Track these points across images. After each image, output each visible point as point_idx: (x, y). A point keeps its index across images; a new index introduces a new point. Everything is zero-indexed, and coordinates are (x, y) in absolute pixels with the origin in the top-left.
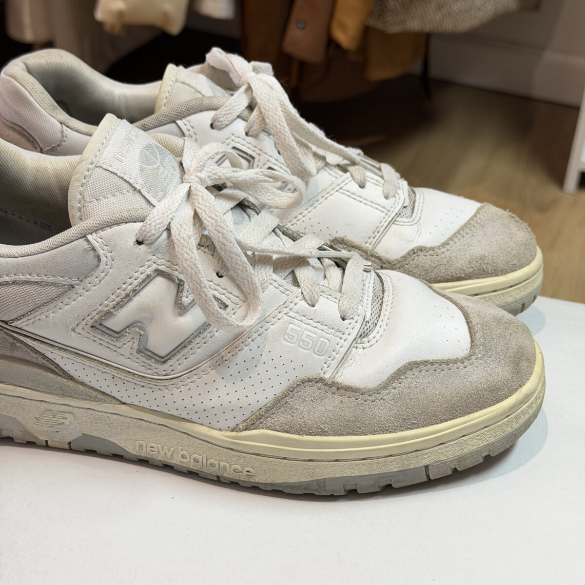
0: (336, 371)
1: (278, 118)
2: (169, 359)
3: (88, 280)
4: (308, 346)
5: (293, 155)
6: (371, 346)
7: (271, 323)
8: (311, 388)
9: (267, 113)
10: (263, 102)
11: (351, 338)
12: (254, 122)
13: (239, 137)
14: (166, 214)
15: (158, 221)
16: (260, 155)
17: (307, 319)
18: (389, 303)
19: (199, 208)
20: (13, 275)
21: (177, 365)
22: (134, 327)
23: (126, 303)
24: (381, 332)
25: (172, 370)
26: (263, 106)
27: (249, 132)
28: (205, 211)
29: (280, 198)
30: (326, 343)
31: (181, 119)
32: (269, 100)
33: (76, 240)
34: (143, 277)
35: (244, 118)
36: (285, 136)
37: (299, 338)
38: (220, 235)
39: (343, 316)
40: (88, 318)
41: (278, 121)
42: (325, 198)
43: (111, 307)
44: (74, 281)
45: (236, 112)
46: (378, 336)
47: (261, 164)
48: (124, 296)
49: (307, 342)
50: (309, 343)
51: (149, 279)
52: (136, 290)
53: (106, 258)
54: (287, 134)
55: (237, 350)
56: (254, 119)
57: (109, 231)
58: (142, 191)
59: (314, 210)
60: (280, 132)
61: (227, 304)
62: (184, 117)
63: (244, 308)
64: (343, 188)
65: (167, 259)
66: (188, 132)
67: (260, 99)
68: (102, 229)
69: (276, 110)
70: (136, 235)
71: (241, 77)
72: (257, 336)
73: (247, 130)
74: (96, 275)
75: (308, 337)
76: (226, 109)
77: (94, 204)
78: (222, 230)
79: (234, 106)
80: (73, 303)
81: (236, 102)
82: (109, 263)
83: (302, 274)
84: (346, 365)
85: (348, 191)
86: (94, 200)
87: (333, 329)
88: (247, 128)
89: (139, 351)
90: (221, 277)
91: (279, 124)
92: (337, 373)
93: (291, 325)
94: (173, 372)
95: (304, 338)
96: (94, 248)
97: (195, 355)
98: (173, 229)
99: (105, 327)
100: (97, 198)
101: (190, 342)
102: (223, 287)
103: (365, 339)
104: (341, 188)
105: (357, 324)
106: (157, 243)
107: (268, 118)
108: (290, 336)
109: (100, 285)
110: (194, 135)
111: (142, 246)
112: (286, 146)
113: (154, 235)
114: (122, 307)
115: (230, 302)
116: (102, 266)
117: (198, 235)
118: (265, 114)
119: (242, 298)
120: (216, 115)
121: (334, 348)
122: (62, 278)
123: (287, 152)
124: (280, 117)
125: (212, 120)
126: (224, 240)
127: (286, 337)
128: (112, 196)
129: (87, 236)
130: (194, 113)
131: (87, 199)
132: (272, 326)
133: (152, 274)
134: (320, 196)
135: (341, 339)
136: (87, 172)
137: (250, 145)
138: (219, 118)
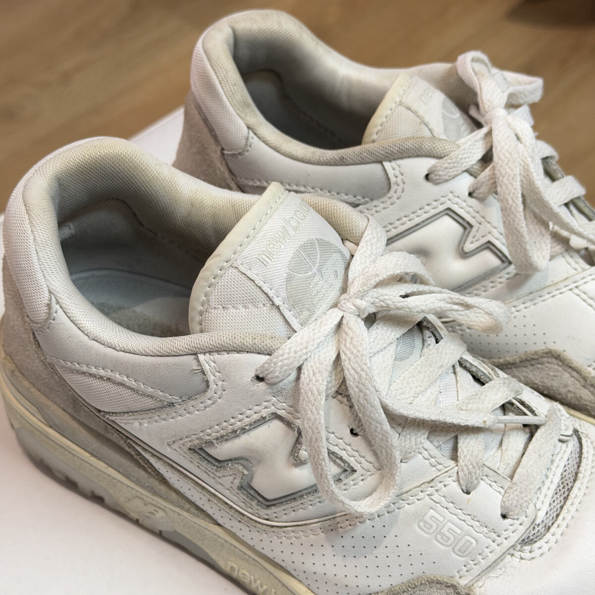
0: (476, 579)
1: (513, 191)
2: (274, 505)
3: (191, 403)
4: (447, 542)
5: (519, 243)
6: (533, 558)
7: (407, 502)
8: (439, 590)
9: (501, 179)
10: (500, 161)
11: (507, 544)
12: (482, 183)
13: (458, 197)
14: (299, 353)
15: (286, 362)
16: (480, 224)
17: (455, 507)
18: (577, 501)
19: (343, 351)
20: (110, 371)
21: (283, 515)
22: (238, 464)
23: (231, 438)
24: (552, 544)
25: (276, 517)
26: (499, 168)
27: (473, 192)
28: (349, 359)
29: (477, 314)
30: (471, 543)
31: (390, 161)
32: (508, 161)
33: (185, 355)
34: (256, 417)
35: (473, 174)
36: (516, 216)
37: (439, 529)
38: (361, 394)
39: (504, 513)
40: (186, 440)
41: (511, 195)
42: (551, 295)
43: (213, 438)
44: (175, 399)
45: (463, 166)
46: (546, 547)
47: (479, 235)
48: (230, 431)
49: (447, 537)
50: (449, 539)
51: (262, 421)
52: (245, 429)
53: (216, 386)
54: (518, 216)
55: (357, 520)
56: (483, 179)
57: (225, 357)
58: (281, 308)
59: (533, 307)
60: (510, 209)
61: (355, 468)
62: (394, 159)
63: (376, 476)
64: (580, 288)
65: (290, 404)
66: (395, 179)
67: (498, 156)
68: (218, 352)
69: (513, 179)
70: (257, 370)
71: (486, 112)
72: (386, 512)
73: (471, 190)
74: (202, 401)
75: (450, 531)
76: (449, 161)
77: (219, 311)
78: (365, 390)
79: (461, 159)
80: (171, 420)
81: (467, 153)
82: (219, 393)
83: (467, 445)
84: (491, 575)
85: (585, 293)
86: (221, 307)
87: (486, 527)
88: (472, 188)
89: (241, 488)
90: (356, 435)
91: (512, 199)
92: (477, 581)
93: (431, 510)
94: (276, 519)
95: (445, 531)
96: (203, 371)
97: (305, 511)
98: (304, 373)
99: (206, 452)
100: (224, 306)
101: (302, 496)
102: (355, 449)
103: (528, 548)
104: (577, 287)
105: (521, 526)
106: (281, 384)
107: (501, 186)
108: (427, 524)
109: (204, 411)
110: (402, 184)
111: (261, 384)
112: (514, 230)
113: (277, 377)
114: (226, 440)
115: (360, 467)
116: (210, 393)
117: (337, 383)
118: (498, 179)
119: (377, 465)
120: (434, 166)
121: (480, 552)
122: (161, 393)
123: (512, 236)
124: (515, 189)
125: (428, 170)
126: (365, 402)
127: (422, 524)
128: (243, 307)
129: (199, 355)
130: (409, 157)
131: (213, 304)
132: (408, 506)
133: (268, 417)
134: (547, 290)
135: (494, 542)
136: (219, 271)
137: (471, 209)
138: (437, 171)
